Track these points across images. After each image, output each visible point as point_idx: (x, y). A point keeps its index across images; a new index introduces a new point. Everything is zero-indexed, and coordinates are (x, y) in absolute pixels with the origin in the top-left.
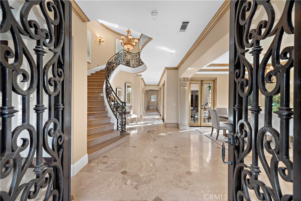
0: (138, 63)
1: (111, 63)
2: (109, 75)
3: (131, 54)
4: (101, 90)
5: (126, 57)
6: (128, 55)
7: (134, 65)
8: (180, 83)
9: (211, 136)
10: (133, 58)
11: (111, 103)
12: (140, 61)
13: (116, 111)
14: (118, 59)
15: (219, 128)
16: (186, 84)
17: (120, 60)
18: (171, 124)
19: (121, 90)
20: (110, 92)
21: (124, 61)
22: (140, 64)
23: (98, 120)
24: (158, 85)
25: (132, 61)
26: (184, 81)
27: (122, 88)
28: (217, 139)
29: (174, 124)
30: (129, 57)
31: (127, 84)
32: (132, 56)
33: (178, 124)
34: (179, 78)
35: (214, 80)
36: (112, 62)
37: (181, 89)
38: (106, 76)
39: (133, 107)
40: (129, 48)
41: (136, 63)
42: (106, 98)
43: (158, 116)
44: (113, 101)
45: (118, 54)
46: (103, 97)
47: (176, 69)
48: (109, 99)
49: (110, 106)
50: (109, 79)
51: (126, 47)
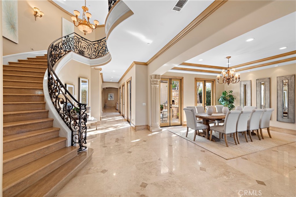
0: (97, 53)
1: (56, 46)
2: (54, 64)
3: (87, 41)
4: (40, 85)
5: (80, 43)
6: (82, 41)
7: (91, 55)
8: (151, 81)
9: (186, 137)
10: (89, 46)
11: (59, 106)
12: (99, 52)
13: (70, 118)
14: (68, 44)
15: (196, 128)
16: (157, 81)
17: (70, 45)
18: (141, 126)
19: (73, 86)
20: (56, 88)
21: (77, 48)
22: (100, 55)
23: (32, 137)
24: (119, 83)
25: (88, 50)
26: (156, 78)
27: (73, 84)
28: (194, 140)
29: (144, 126)
30: (83, 44)
31: (81, 80)
32: (88, 44)
33: (147, 126)
34: (150, 74)
35: (181, 79)
36: (58, 45)
37: (152, 87)
38: (48, 65)
39: (91, 108)
40: (86, 30)
41: (94, 53)
42: (50, 98)
43: (120, 117)
44: (62, 103)
45: (67, 37)
46: (43, 96)
47: (146, 64)
48: (54, 100)
49: (58, 111)
50: (53, 68)
51: (82, 28)
